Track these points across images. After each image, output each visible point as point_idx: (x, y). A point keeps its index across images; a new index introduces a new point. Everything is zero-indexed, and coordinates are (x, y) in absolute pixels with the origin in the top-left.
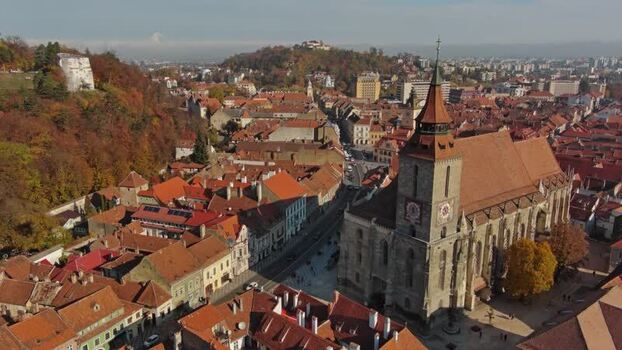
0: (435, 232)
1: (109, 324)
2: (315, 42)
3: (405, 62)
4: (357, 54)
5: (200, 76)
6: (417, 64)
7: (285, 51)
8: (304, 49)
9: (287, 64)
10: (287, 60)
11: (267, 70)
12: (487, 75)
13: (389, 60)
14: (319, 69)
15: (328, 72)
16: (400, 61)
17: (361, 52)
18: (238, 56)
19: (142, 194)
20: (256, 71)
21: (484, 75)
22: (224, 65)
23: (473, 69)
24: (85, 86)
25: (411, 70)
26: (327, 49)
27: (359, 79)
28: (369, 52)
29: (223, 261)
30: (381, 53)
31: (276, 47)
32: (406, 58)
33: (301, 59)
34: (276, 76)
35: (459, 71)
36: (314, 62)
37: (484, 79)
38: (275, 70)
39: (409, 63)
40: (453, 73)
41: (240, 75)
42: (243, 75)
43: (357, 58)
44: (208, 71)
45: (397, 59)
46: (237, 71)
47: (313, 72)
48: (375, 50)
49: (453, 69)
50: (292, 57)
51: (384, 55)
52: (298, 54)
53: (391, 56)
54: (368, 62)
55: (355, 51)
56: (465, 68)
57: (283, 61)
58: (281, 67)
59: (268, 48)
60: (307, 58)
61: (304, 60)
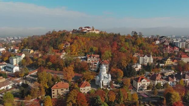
2: (88, 27)
7: (64, 34)
8: (80, 33)
9: (62, 46)
11: (45, 51)
20: (36, 52)
26: (97, 32)
28: (131, 35)
30: (141, 36)
31: (60, 31)
33: (75, 41)
42: (23, 56)
43: (125, 40)
45: (155, 40)
47: (85, 55)
48: (135, 33)
50: (70, 40)
55: (122, 34)
57: (60, 43)
58: (57, 49)
59: (54, 32)
60: (81, 41)
61: (78, 42)
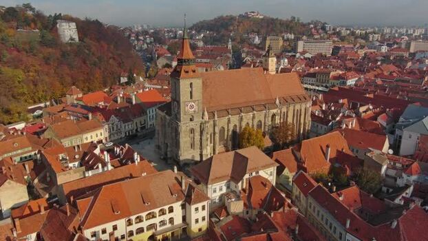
0: (184, 118)
1: (22, 154)
2: (253, 12)
3: (315, 27)
4: (281, 20)
5: (176, 35)
6: (323, 28)
7: (232, 18)
8: (245, 17)
9: (232, 28)
10: (232, 25)
11: (218, 32)
12: (373, 37)
13: (303, 25)
14: (253, 31)
15: (258, 33)
16: (312, 26)
17: (285, 19)
18: (201, 22)
19: (78, 99)
20: (211, 33)
21: (371, 36)
22: (191, 29)
23: (364, 32)
24: (72, 39)
25: (318, 32)
26: (261, 17)
27: (268, 38)
28: (290, 19)
29: (98, 132)
30: (298, 20)
31: (227, 16)
32: (316, 24)
33: (241, 24)
34: (223, 36)
35: (353, 33)
36: (250, 26)
37: (371, 39)
38: (223, 31)
39: (318, 27)
40: (349, 35)
41: (200, 35)
42: (202, 35)
43: (280, 24)
44: (181, 32)
45: (310, 24)
46: (199, 32)
47: (248, 34)
48: (294, 18)
49: (348, 32)
50: (236, 23)
51: (300, 22)
52: (240, 20)
53: (305, 22)
54: (287, 26)
56: (358, 32)
57: (230, 25)
58: (227, 30)
59: (222, 17)
60: (245, 24)
61: (244, 25)
